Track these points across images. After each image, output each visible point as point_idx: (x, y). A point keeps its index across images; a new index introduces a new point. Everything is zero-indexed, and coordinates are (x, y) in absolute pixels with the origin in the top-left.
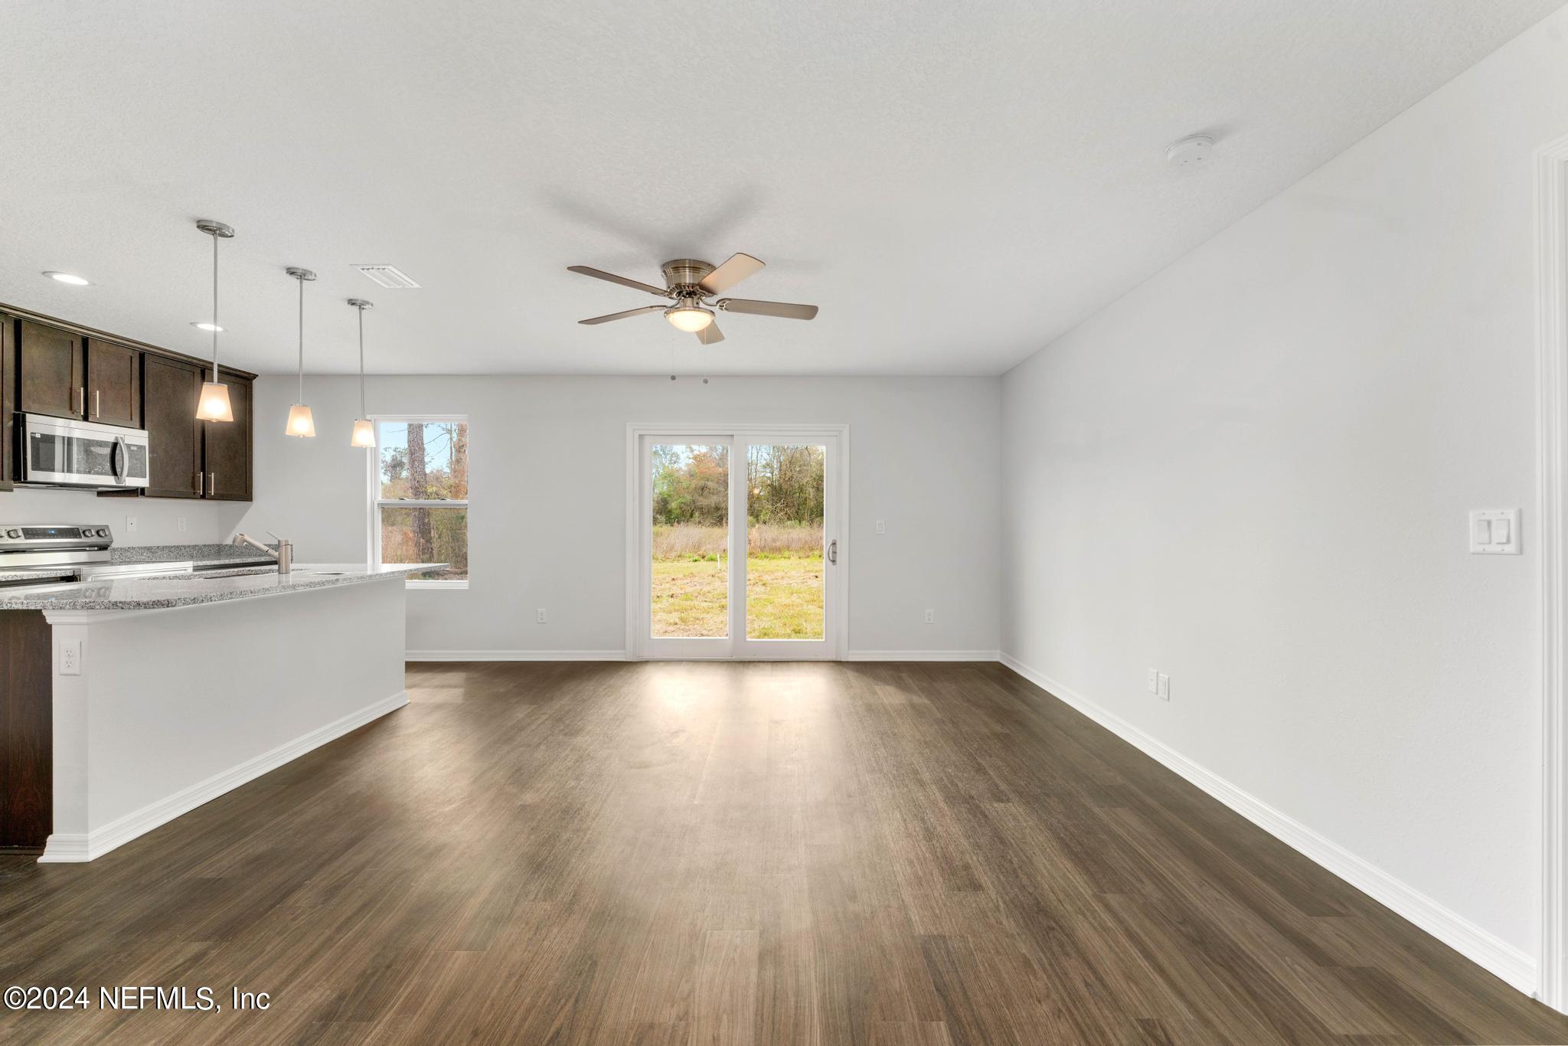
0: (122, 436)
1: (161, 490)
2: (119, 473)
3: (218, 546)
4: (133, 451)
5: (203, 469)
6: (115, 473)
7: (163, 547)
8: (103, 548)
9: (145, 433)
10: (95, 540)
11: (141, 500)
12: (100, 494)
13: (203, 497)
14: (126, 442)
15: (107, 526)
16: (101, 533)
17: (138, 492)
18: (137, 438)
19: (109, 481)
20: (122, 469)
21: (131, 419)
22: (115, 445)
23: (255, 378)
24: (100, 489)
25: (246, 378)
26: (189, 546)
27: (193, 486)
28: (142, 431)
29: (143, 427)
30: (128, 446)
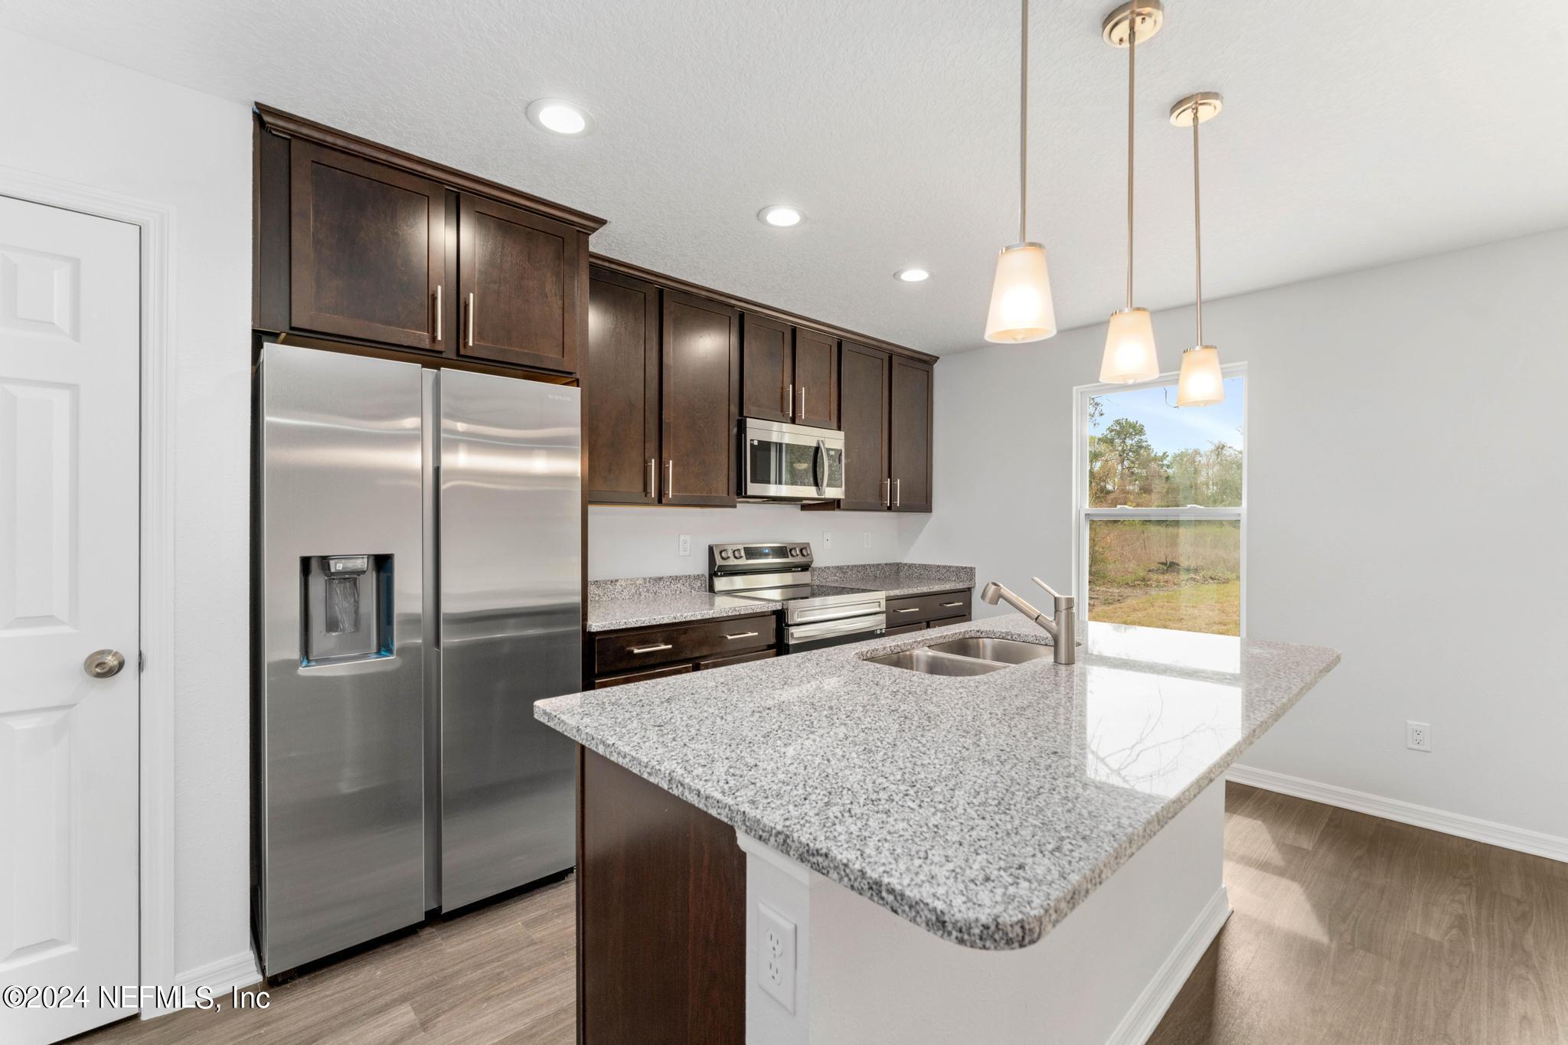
0: (822, 439)
1: (854, 503)
2: (820, 485)
3: (898, 564)
4: (832, 456)
5: (890, 476)
6: (816, 484)
7: (853, 566)
8: (805, 568)
9: (841, 434)
10: (799, 560)
11: (837, 513)
12: (804, 508)
13: (889, 509)
14: (826, 446)
15: (808, 544)
16: (804, 552)
17: (833, 505)
18: (834, 440)
19: (809, 492)
20: (822, 479)
21: (830, 419)
22: (817, 449)
23: (936, 361)
24: (804, 502)
25: (925, 362)
26: (873, 565)
27: (881, 496)
28: (839, 432)
29: (839, 429)
30: (828, 450)
